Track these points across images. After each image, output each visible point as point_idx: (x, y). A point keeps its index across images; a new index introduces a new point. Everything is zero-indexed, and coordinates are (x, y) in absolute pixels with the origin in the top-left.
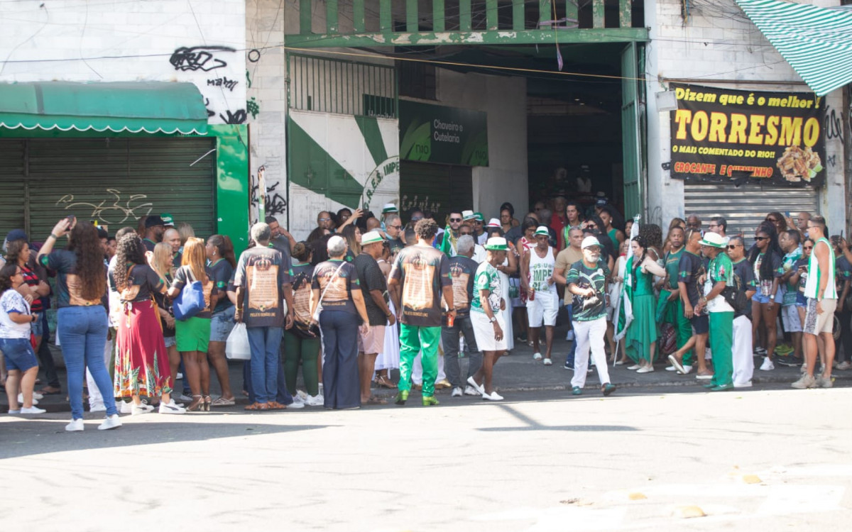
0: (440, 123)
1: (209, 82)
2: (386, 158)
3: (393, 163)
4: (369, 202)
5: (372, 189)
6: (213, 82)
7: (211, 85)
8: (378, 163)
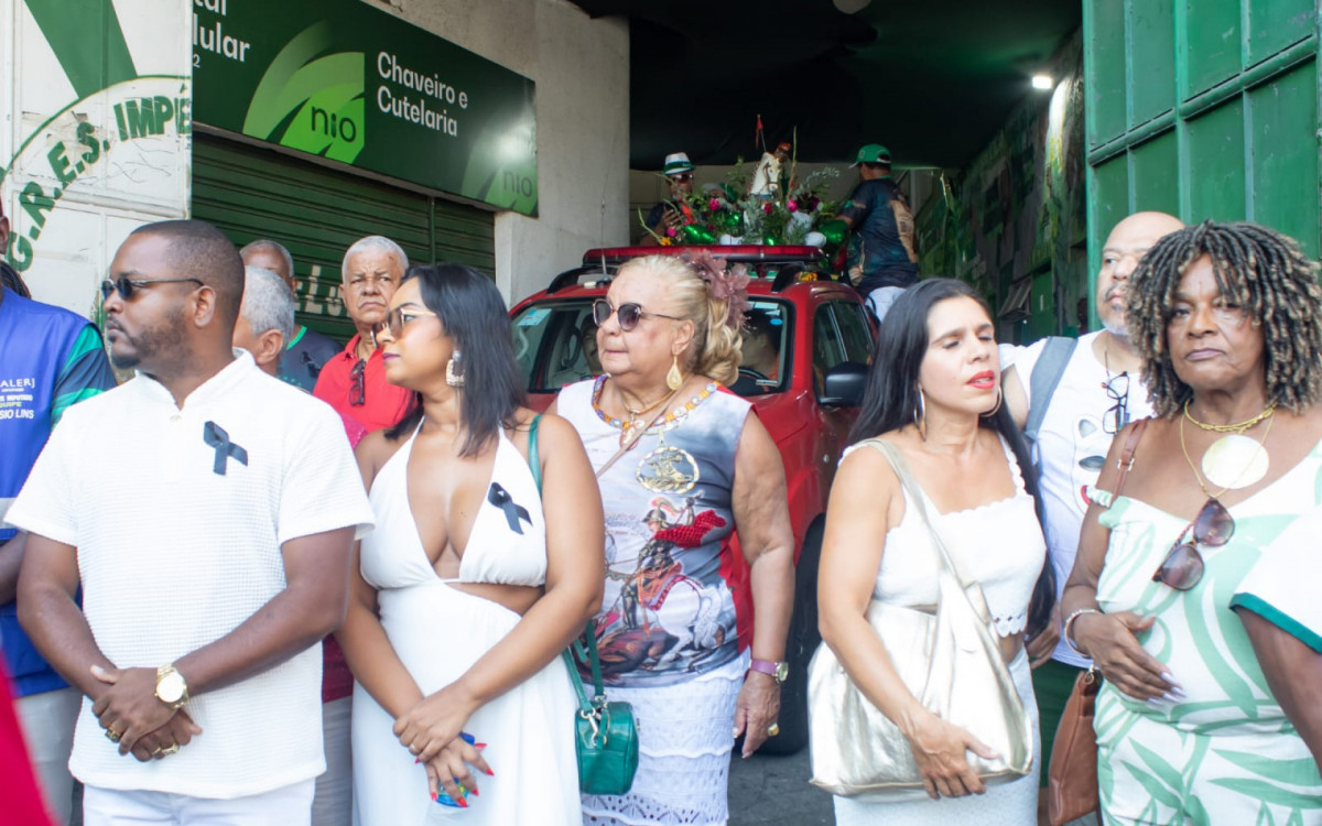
0: (395, 67)
2: (130, 73)
3: (162, 100)
4: (35, 233)
5: (49, 184)
8: (85, 87)
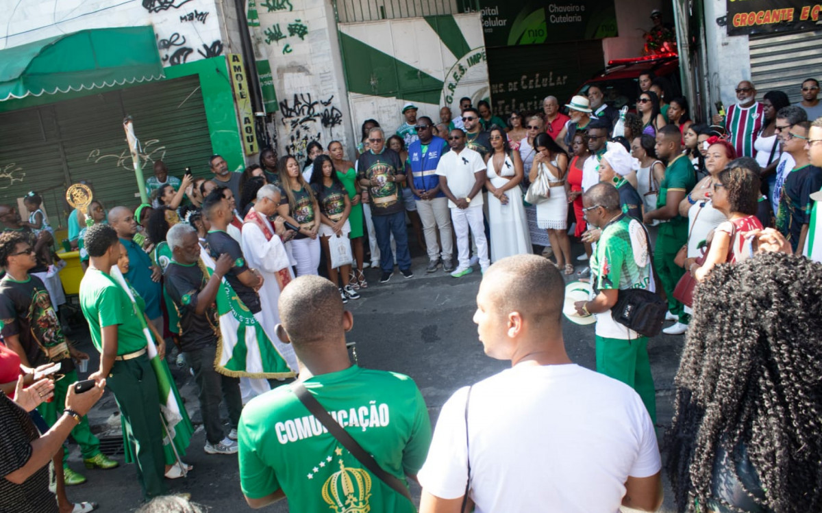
0: (556, 8)
1: (182, 19)
2: (469, 50)
3: (478, 54)
4: (452, 95)
5: (454, 82)
6: (185, 18)
7: (184, 21)
8: (459, 57)
